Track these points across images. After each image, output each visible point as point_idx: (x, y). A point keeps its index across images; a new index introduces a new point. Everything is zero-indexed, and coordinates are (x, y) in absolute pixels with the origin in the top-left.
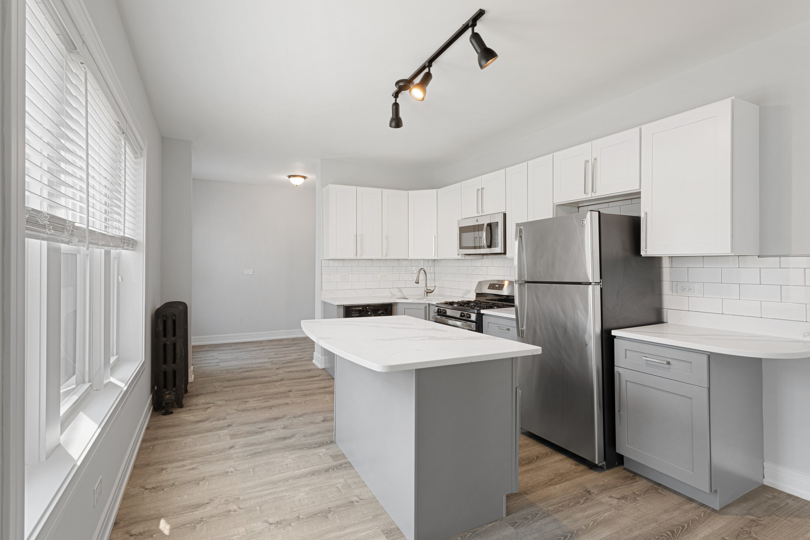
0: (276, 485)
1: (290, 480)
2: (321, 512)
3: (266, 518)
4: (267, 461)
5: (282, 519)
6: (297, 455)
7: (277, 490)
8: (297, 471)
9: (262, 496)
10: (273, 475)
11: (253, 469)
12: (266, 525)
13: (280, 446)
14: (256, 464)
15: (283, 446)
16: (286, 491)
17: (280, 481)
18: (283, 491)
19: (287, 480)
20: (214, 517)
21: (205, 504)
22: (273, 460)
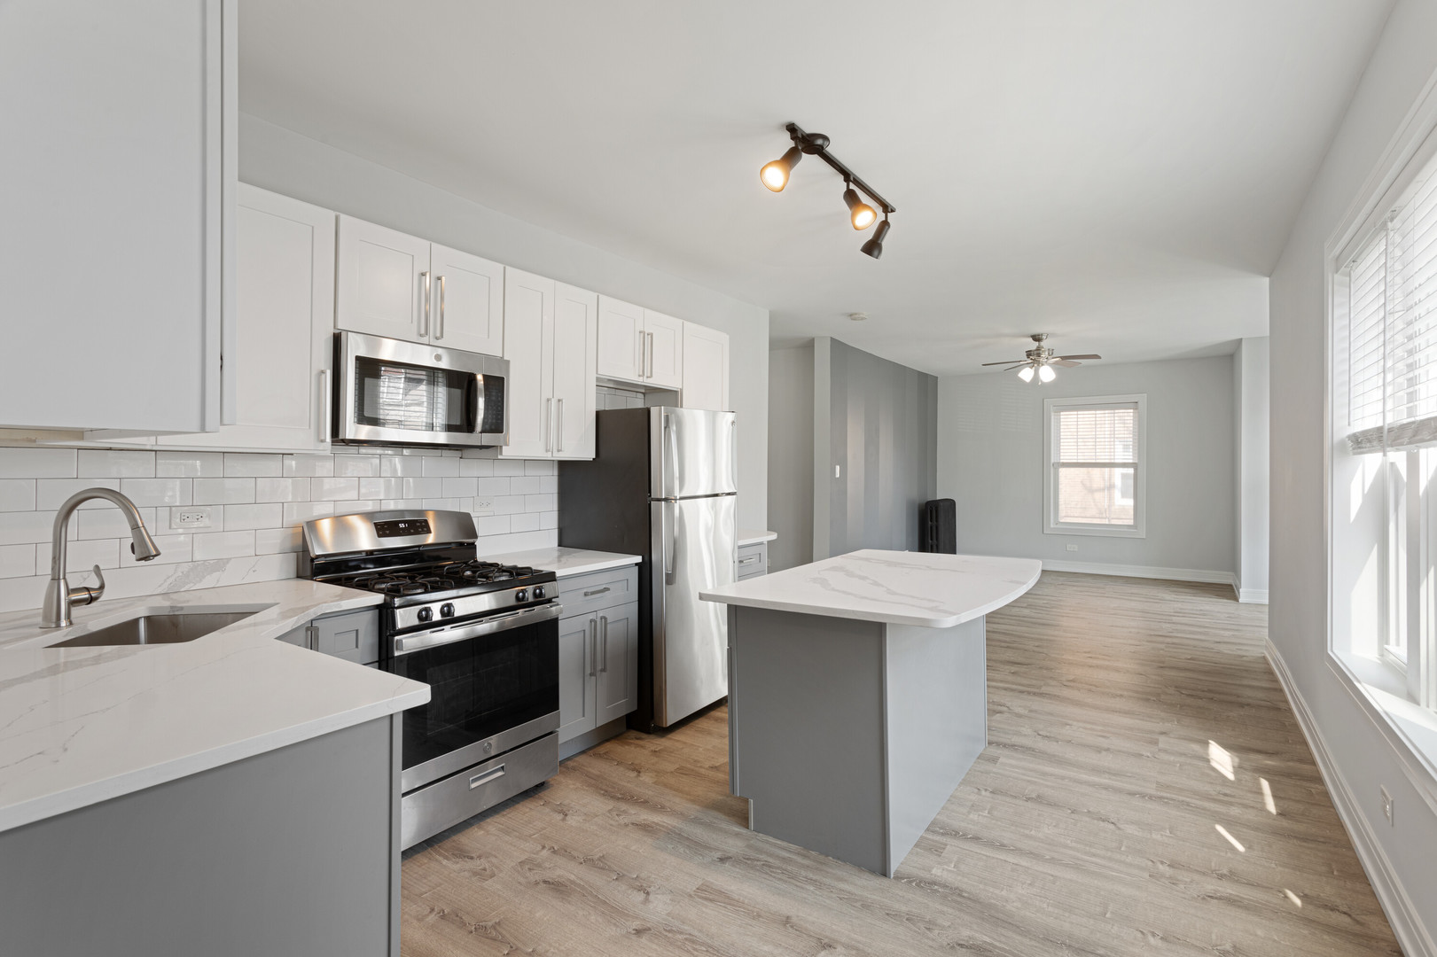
0: (1076, 864)
1: (1047, 857)
2: (1041, 802)
3: (1117, 832)
4: (1067, 914)
5: (1096, 821)
6: (997, 892)
7: (1079, 855)
8: (1024, 864)
9: (1110, 859)
10: (1071, 880)
11: (1105, 914)
12: (1118, 825)
13: (1010, 934)
14: (1092, 922)
15: (1003, 931)
16: (1066, 846)
17: (1067, 865)
18: (1071, 848)
19: (1052, 861)
20: (1198, 871)
21: (1216, 898)
22: (1051, 909)
